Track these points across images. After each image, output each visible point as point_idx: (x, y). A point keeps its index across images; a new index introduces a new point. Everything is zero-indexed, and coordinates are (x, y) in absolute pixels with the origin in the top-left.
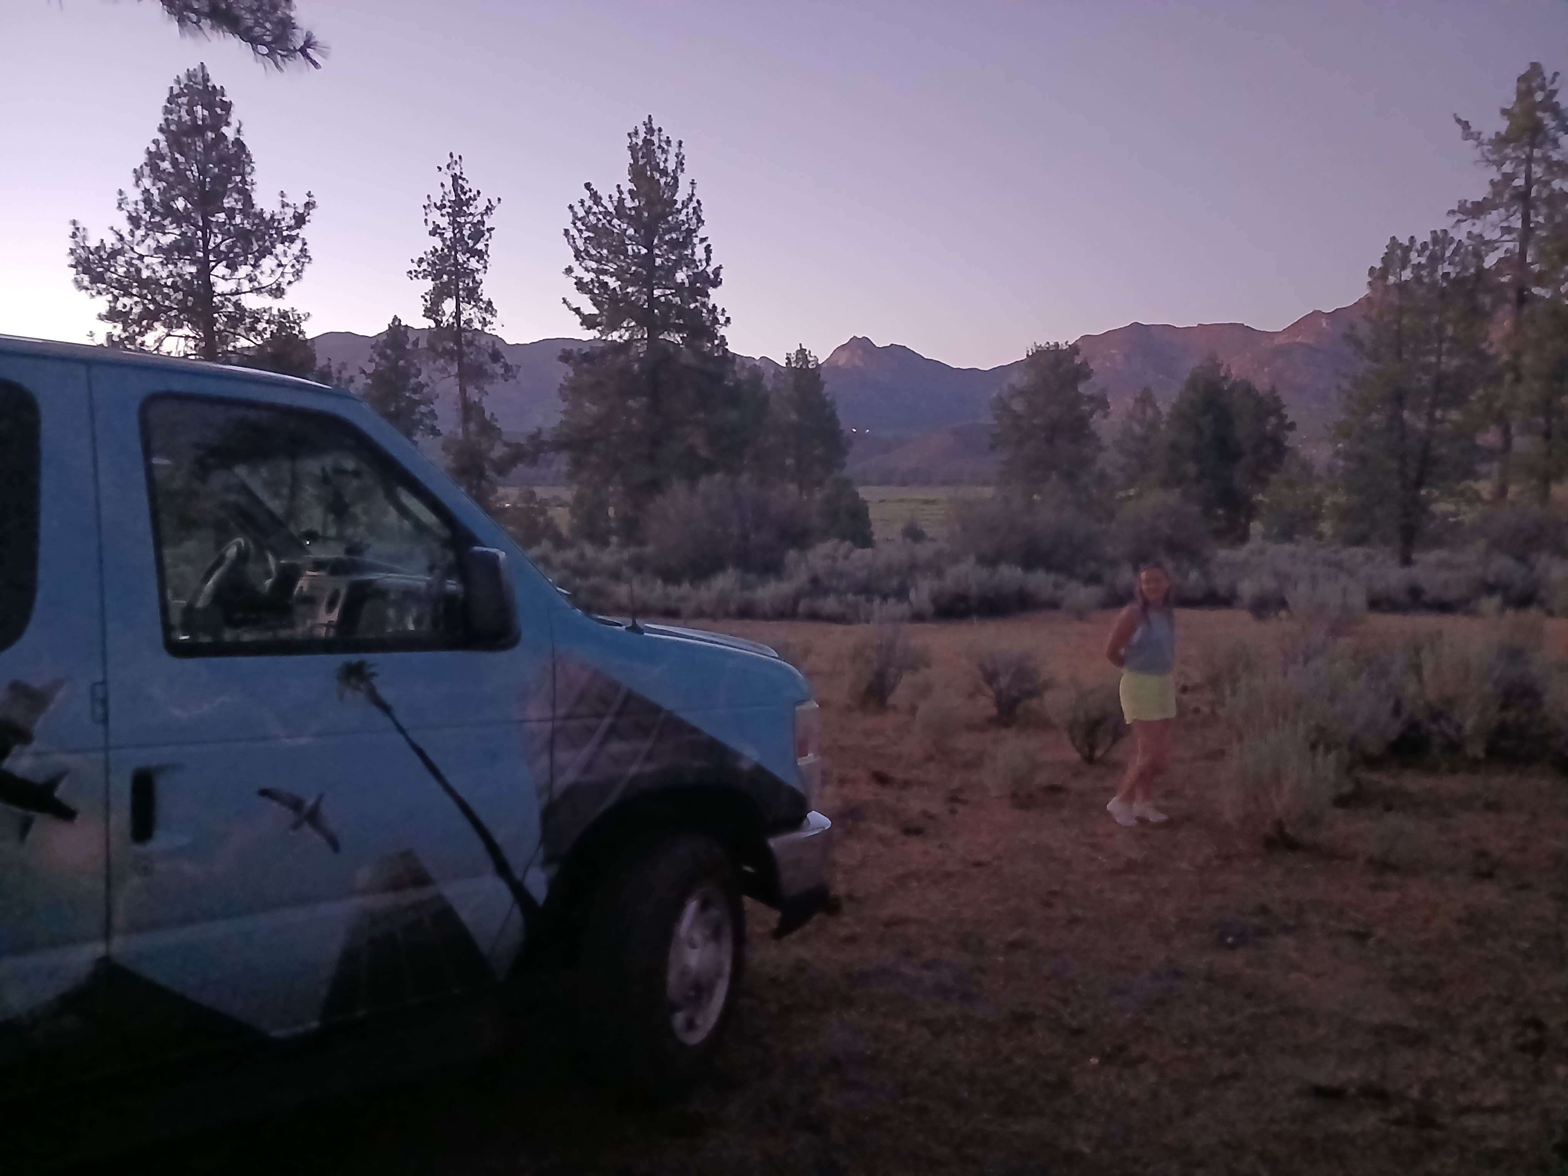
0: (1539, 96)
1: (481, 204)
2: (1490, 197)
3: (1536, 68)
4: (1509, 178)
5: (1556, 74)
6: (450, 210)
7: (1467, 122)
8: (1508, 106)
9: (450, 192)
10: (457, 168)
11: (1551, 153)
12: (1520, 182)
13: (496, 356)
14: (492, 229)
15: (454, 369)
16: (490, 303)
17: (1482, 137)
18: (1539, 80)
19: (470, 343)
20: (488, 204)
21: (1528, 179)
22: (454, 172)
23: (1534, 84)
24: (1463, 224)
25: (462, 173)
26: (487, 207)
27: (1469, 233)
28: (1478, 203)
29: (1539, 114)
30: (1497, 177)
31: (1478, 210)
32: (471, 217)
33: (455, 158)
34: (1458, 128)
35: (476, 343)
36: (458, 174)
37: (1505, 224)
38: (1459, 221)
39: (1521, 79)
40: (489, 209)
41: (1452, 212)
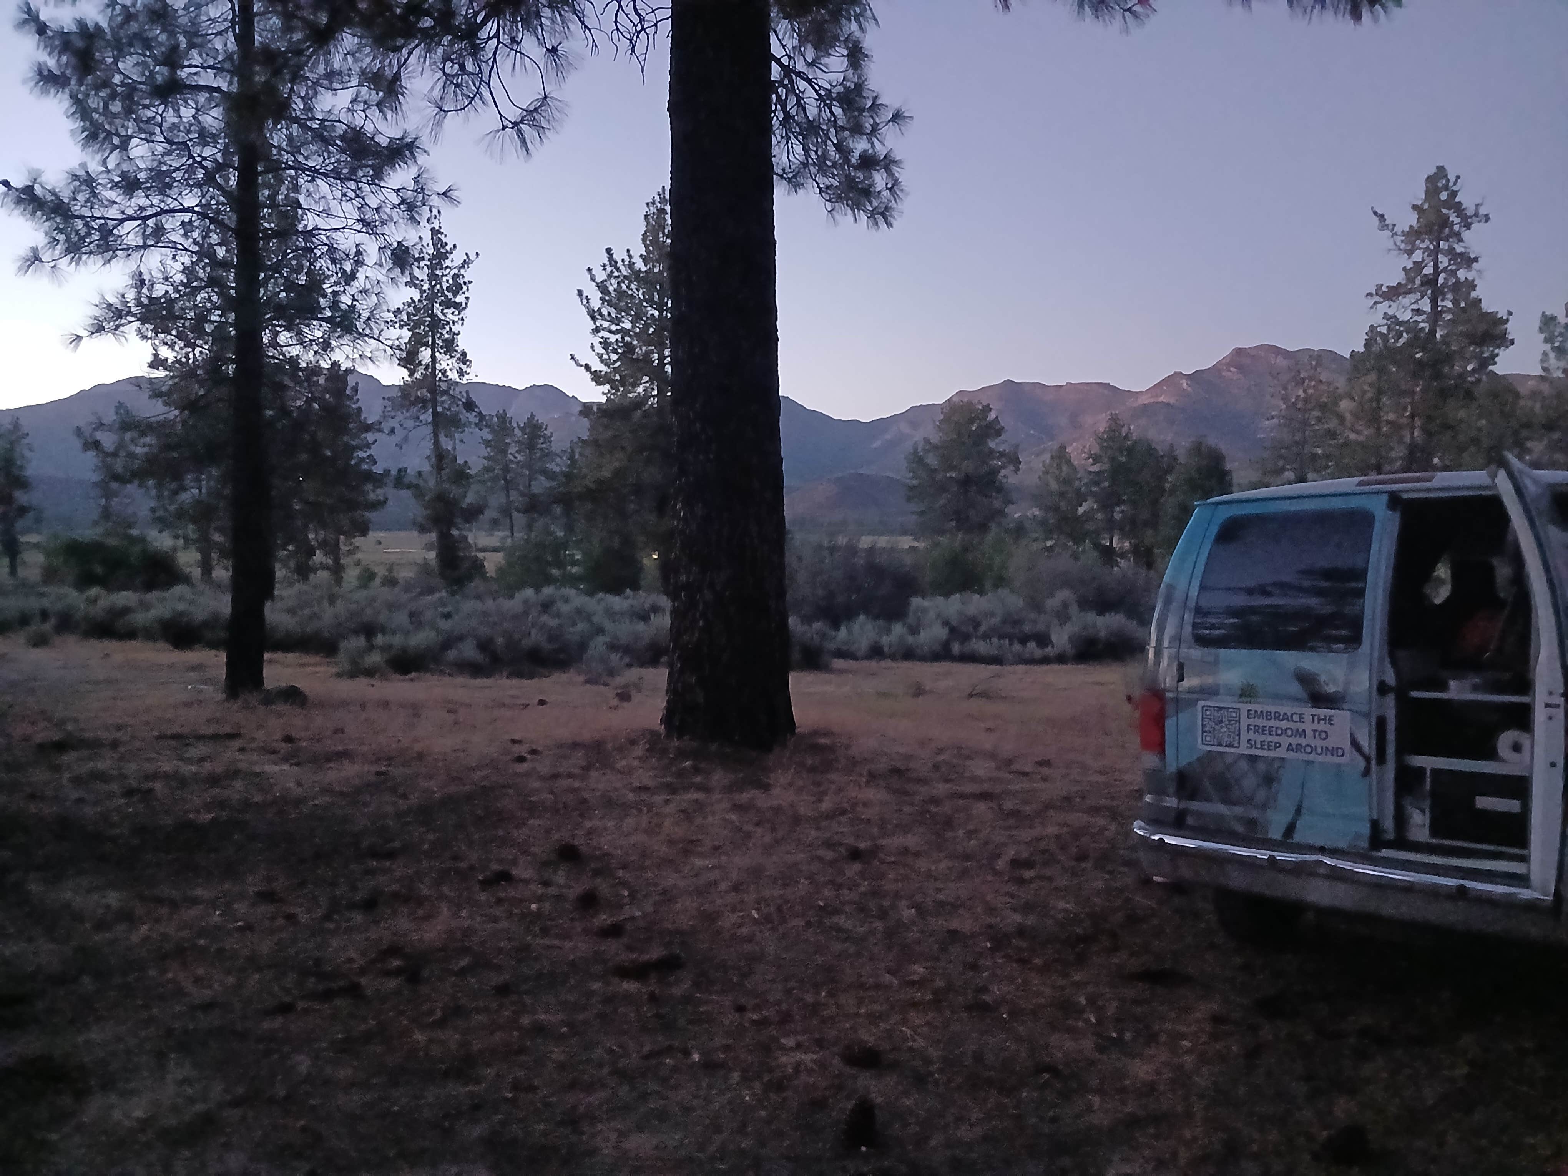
0: (1444, 196)
1: (456, 258)
2: (1404, 282)
3: (1441, 171)
4: (1419, 266)
5: (1458, 177)
6: (428, 263)
7: (1382, 216)
8: (1419, 203)
9: (428, 245)
10: (436, 221)
11: (1456, 246)
12: (1429, 270)
13: (470, 405)
14: (470, 282)
15: (427, 416)
16: (464, 354)
17: (1396, 229)
18: (1444, 182)
19: (445, 392)
20: (465, 257)
21: (1436, 267)
22: (433, 226)
23: (1440, 185)
24: (1379, 306)
25: (440, 227)
26: (465, 261)
27: (1385, 313)
28: (1393, 287)
29: (1444, 211)
30: (1410, 265)
31: (1393, 293)
32: (448, 270)
33: (433, 213)
34: (1376, 219)
35: (451, 392)
36: (437, 228)
37: (1415, 307)
38: (1376, 303)
39: (1429, 179)
40: (465, 264)
41: (1369, 295)
